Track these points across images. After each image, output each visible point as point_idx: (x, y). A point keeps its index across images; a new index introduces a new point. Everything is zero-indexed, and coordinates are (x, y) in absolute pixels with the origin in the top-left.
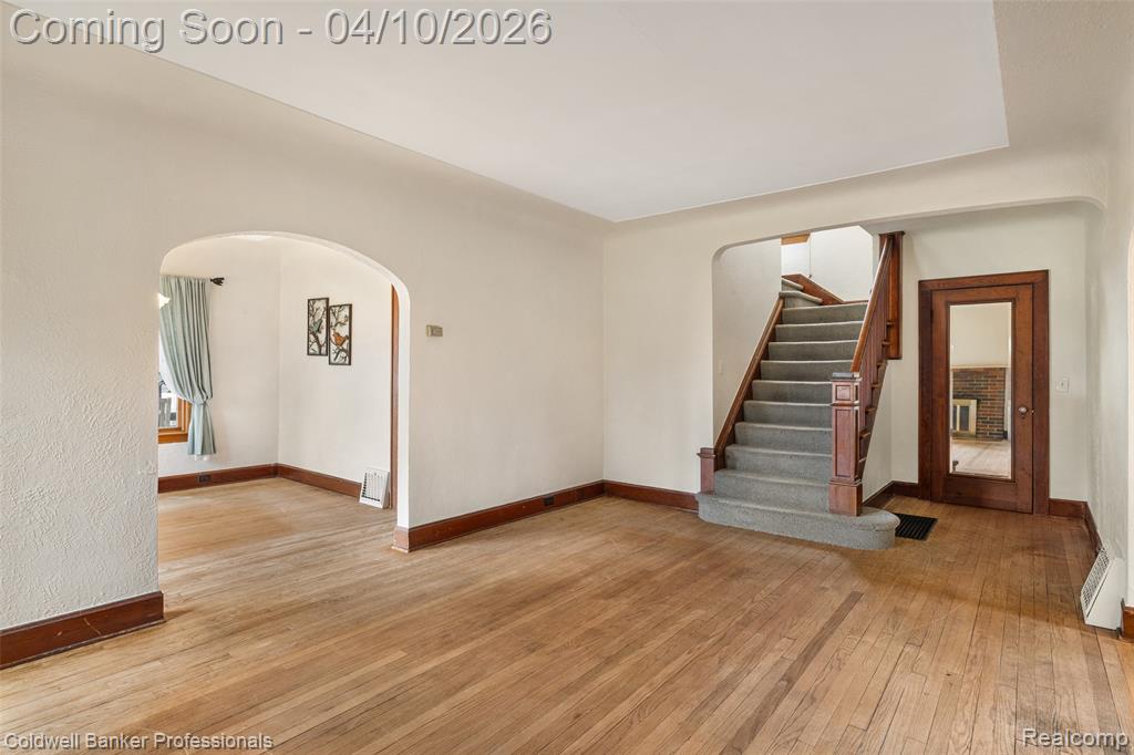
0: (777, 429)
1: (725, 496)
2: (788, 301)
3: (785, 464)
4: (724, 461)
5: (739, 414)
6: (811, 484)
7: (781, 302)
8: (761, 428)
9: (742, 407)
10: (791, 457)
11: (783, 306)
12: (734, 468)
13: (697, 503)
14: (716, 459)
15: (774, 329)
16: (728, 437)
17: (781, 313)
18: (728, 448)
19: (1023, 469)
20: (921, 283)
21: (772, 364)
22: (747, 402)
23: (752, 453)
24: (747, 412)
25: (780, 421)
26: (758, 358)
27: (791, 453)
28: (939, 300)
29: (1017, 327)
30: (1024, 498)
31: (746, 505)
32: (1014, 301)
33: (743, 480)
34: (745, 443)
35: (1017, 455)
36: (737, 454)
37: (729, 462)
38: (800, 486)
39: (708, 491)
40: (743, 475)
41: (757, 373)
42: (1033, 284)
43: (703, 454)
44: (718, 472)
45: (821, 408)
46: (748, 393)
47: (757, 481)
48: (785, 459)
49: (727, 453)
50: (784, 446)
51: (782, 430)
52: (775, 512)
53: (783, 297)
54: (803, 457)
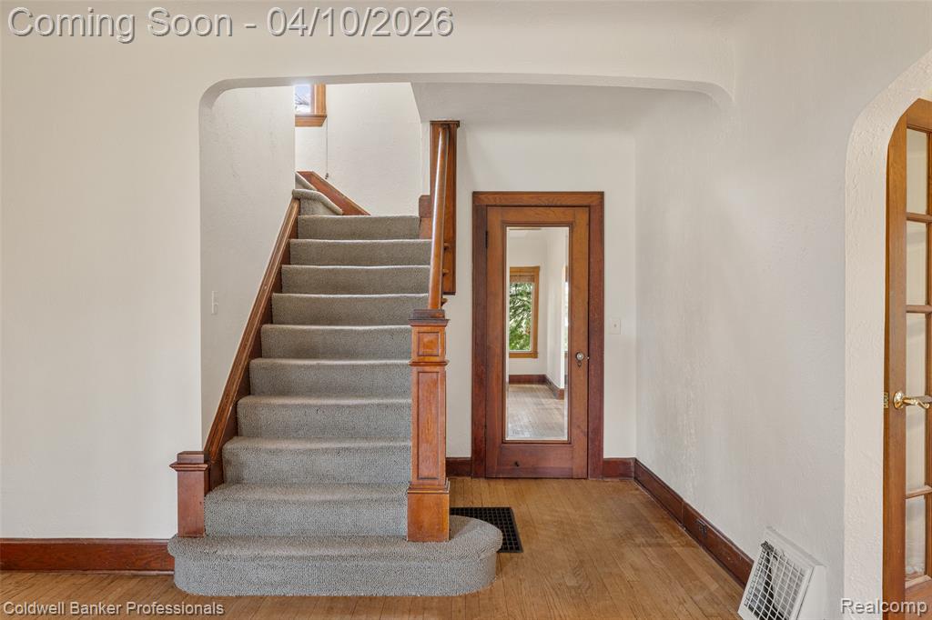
0: (310, 406)
1: (226, 539)
2: (305, 204)
3: (326, 464)
4: (221, 469)
5: (243, 385)
6: (375, 496)
7: (296, 206)
8: (284, 406)
9: (247, 370)
10: (338, 451)
11: (299, 212)
12: (238, 481)
13: (171, 559)
14: (208, 471)
15: (288, 245)
16: (227, 426)
17: (296, 221)
18: (229, 446)
19: (579, 427)
20: (476, 195)
21: (290, 299)
22: (256, 362)
23: (272, 452)
24: (256, 379)
25: (313, 391)
26: (267, 289)
27: (339, 445)
28: (494, 218)
29: (574, 257)
30: (579, 462)
31: (270, 553)
32: (571, 225)
33: (261, 503)
34: (256, 434)
35: (574, 411)
36: (245, 457)
37: (230, 472)
38: (360, 501)
39: (191, 531)
40: (257, 495)
41: (267, 313)
42: (589, 206)
43: (182, 464)
44: (212, 495)
45: (373, 366)
46: (255, 347)
47: (286, 502)
48: (327, 455)
49: (226, 456)
50: (321, 433)
51: (319, 408)
52: (322, 558)
53: (297, 198)
54: (358, 450)
